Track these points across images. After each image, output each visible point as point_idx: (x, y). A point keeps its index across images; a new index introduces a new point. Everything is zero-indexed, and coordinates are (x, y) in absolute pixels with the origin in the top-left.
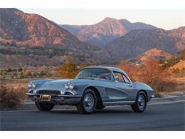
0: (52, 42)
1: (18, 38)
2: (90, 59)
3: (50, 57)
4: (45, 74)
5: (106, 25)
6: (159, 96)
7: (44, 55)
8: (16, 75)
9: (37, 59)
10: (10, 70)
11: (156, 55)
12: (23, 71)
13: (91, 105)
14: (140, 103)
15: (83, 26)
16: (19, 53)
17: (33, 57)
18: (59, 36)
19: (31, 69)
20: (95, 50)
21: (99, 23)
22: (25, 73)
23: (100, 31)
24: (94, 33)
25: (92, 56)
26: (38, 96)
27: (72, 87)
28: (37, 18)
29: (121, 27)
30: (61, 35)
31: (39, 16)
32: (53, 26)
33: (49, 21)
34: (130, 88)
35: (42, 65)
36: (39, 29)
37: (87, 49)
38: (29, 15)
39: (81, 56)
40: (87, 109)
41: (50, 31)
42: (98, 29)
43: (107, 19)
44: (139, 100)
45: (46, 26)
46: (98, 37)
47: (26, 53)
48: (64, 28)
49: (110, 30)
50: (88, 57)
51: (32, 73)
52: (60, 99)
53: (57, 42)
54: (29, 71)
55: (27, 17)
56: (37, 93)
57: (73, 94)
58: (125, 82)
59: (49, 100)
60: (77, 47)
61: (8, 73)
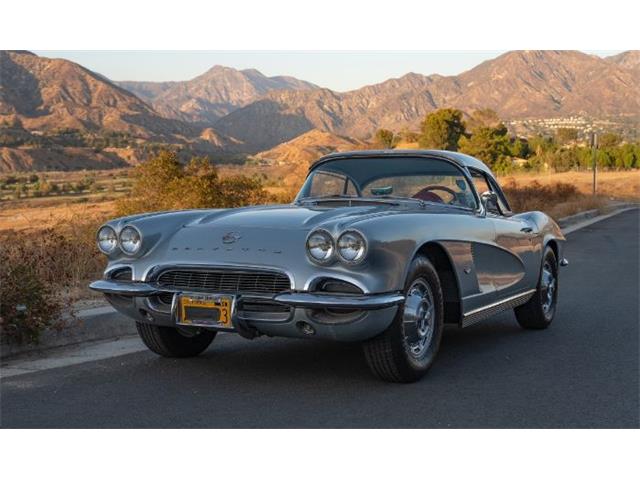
0: (101, 117)
1: (28, 112)
4: (86, 188)
5: (214, 82)
10: (12, 181)
11: (319, 143)
12: (40, 181)
14: (545, 294)
15: (165, 84)
17: (60, 152)
18: (115, 106)
19: (57, 177)
21: (201, 77)
22: (44, 185)
23: (202, 94)
24: (189, 98)
27: (357, 254)
28: (66, 68)
29: (246, 85)
30: (119, 103)
31: (72, 64)
32: (101, 85)
33: (93, 75)
35: (80, 169)
36: (70, 90)
38: (50, 61)
41: (95, 95)
42: (197, 90)
43: (217, 68)
44: (545, 283)
45: (86, 84)
46: (197, 106)
48: (125, 88)
49: (223, 92)
51: (61, 186)
52: (288, 315)
53: (110, 119)
54: (53, 180)
55: (44, 66)
56: (151, 280)
57: (366, 291)
58: (501, 214)
59: (222, 318)
60: (155, 128)
61: (7, 186)
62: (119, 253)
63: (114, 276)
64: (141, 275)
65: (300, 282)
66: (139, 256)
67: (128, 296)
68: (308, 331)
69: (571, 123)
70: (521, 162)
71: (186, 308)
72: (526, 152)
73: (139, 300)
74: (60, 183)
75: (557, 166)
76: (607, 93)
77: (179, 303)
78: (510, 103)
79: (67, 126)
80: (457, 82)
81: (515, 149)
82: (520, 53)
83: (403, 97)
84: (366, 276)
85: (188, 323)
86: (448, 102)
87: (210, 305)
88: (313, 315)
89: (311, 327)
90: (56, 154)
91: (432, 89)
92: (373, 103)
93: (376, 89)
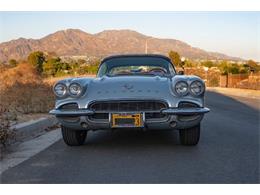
62: (67, 96)
65: (173, 104)
66: (79, 97)
69: (83, 57)
70: (66, 71)
71: (115, 119)
72: (68, 68)
75: (80, 72)
76: (95, 47)
78: (60, 50)
80: (39, 42)
81: (64, 66)
82: (63, 31)
83: (18, 47)
84: (200, 99)
85: (117, 126)
86: (36, 49)
87: (130, 117)
88: (178, 118)
89: (176, 124)
91: (30, 44)
92: (6, 49)
93: (7, 44)
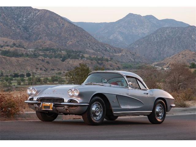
1: (26, 38)
2: (109, 62)
3: (63, 61)
4: (56, 80)
5: (129, 23)
6: (184, 106)
7: (56, 57)
8: (23, 80)
9: (48, 62)
10: (16, 76)
11: (188, 58)
12: (31, 77)
13: (99, 114)
14: (158, 113)
16: (27, 55)
17: (43, 60)
19: (40, 74)
20: (115, 52)
22: (34, 78)
23: (122, 29)
25: (111, 59)
26: (39, 104)
27: (77, 94)
28: (48, 15)
34: (146, 95)
35: (54, 70)
36: (50, 27)
37: (106, 50)
38: (39, 10)
39: (99, 60)
40: (95, 119)
41: (63, 30)
42: (119, 27)
43: (130, 15)
44: (157, 110)
47: (35, 56)
50: (107, 60)
51: (42, 79)
52: (63, 108)
53: (70, 43)
54: (39, 76)
55: (36, 13)
56: (38, 100)
57: (79, 102)
58: (141, 89)
59: (51, 108)
60: (95, 48)
61: (14, 79)
62: (31, 94)
63: (30, 100)
64: (35, 99)
65: (66, 100)
66: (35, 95)
67: (32, 104)
68: (68, 111)
71: (44, 106)
73: (35, 105)
74: (42, 77)
77: (42, 105)
79: (47, 46)
84: (79, 99)
85: (44, 109)
87: (48, 105)
88: (68, 107)
89: (69, 111)
90: (41, 62)
